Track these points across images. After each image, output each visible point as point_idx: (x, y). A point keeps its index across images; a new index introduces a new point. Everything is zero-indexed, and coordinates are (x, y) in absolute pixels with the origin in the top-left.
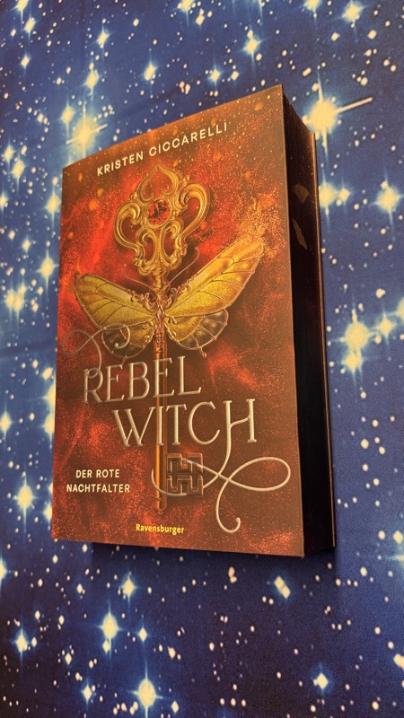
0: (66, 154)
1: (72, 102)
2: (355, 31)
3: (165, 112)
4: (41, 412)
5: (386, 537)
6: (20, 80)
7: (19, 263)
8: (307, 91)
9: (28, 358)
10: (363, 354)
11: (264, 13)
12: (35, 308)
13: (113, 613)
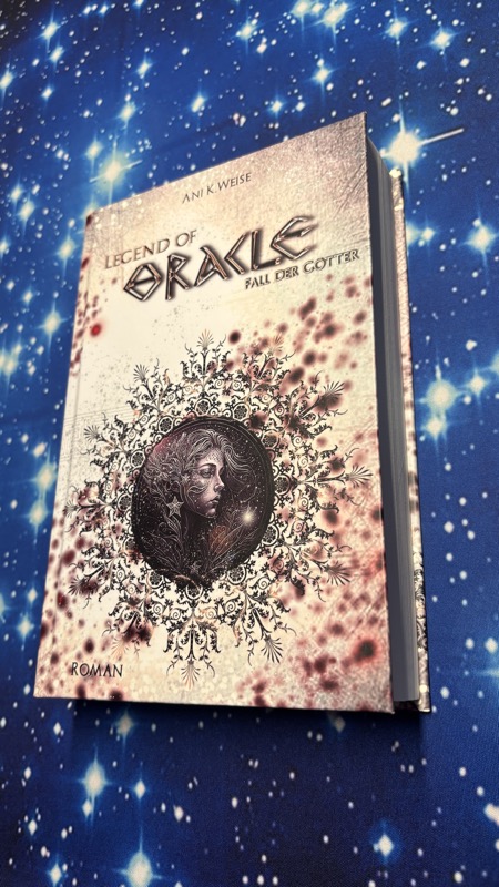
1: (100, 136)
2: (444, 58)
3: (214, 146)
4: (27, 498)
5: (476, 647)
6: (41, 112)
7: (16, 318)
8: (386, 122)
9: (17, 431)
10: (448, 416)
11: (338, 40)
12: (32, 370)
13: (101, 762)
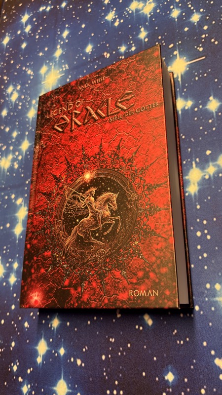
0: (41, 88)
1: (46, 64)
2: (197, 26)
4: (14, 222)
5: (211, 287)
6: (21, 54)
7: (10, 144)
8: (171, 54)
9: (9, 193)
10: (199, 184)
11: (150, 19)
13: (45, 339)
